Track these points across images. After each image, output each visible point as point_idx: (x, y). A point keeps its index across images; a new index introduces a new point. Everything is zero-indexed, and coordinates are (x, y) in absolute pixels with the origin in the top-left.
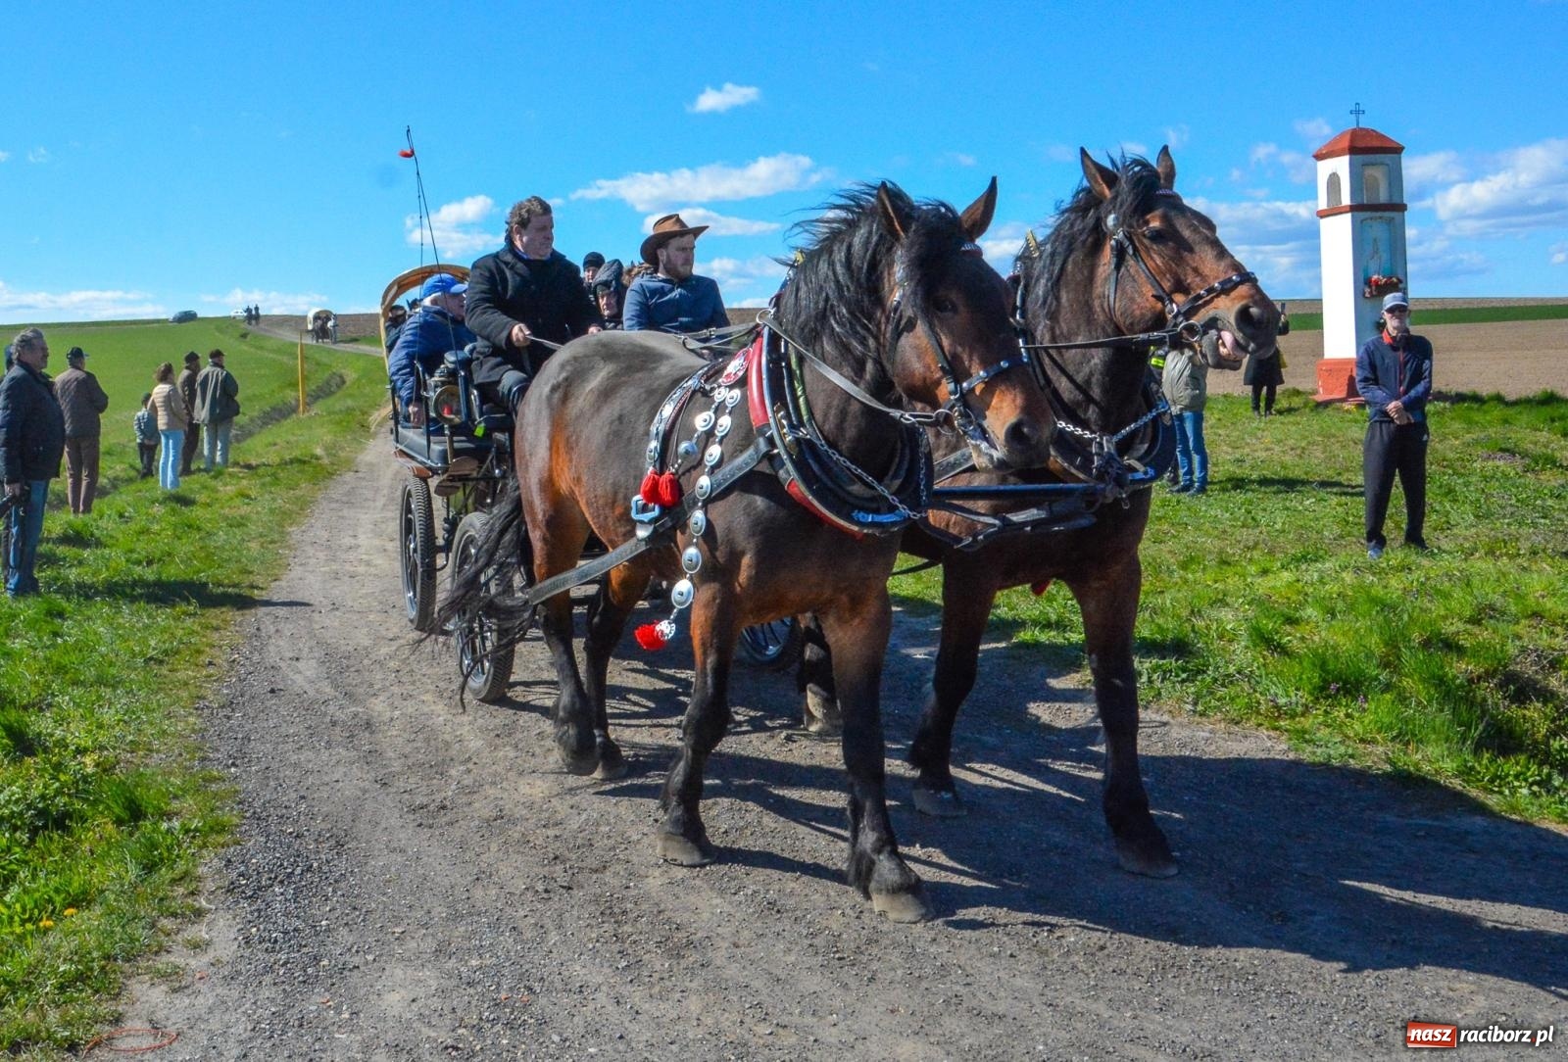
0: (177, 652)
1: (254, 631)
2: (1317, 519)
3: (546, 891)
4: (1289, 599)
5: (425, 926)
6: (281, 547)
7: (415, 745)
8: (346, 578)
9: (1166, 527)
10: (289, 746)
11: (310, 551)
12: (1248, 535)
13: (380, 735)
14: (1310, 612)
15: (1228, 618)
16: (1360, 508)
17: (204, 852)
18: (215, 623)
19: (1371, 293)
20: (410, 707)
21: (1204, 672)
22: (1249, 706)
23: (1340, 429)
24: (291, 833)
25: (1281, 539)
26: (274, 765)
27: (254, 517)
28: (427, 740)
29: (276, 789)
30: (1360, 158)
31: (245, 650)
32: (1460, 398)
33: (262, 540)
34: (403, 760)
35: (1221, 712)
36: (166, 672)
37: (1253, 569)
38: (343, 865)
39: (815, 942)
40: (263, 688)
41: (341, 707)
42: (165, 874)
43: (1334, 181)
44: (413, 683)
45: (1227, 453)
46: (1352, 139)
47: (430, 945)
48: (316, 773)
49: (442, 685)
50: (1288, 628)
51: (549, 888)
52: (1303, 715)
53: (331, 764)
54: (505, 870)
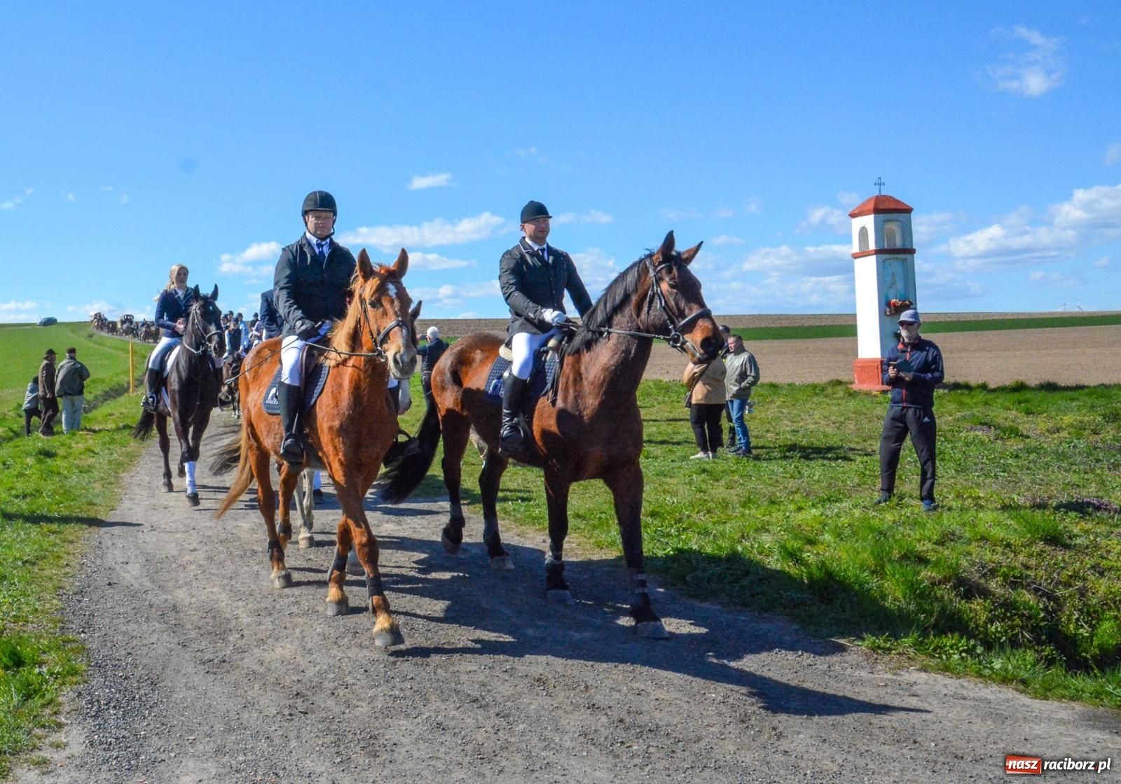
0: (44, 558)
1: (97, 543)
2: (844, 473)
3: (290, 715)
4: (813, 527)
5: (210, 736)
6: (115, 488)
7: (206, 620)
8: (161, 509)
9: (736, 478)
10: (122, 620)
11: (138, 491)
12: (792, 484)
13: (183, 614)
14: (827, 537)
15: (766, 540)
16: (876, 464)
17: (63, 687)
18: (70, 536)
19: (890, 311)
20: (203, 596)
21: (746, 576)
24: (121, 676)
25: (816, 486)
26: (111, 633)
27: (97, 466)
28: (214, 618)
29: (111, 648)
30: (882, 216)
31: (91, 557)
32: (956, 386)
33: (103, 482)
34: (197, 630)
35: (756, 603)
36: (37, 571)
37: (792, 507)
38: (155, 698)
40: (103, 581)
41: (156, 595)
42: (37, 701)
43: (863, 232)
44: (206, 580)
45: (786, 426)
46: (876, 204)
47: (211, 747)
48: (138, 639)
50: (809, 547)
51: (292, 712)
53: (149, 632)
54: (264, 701)
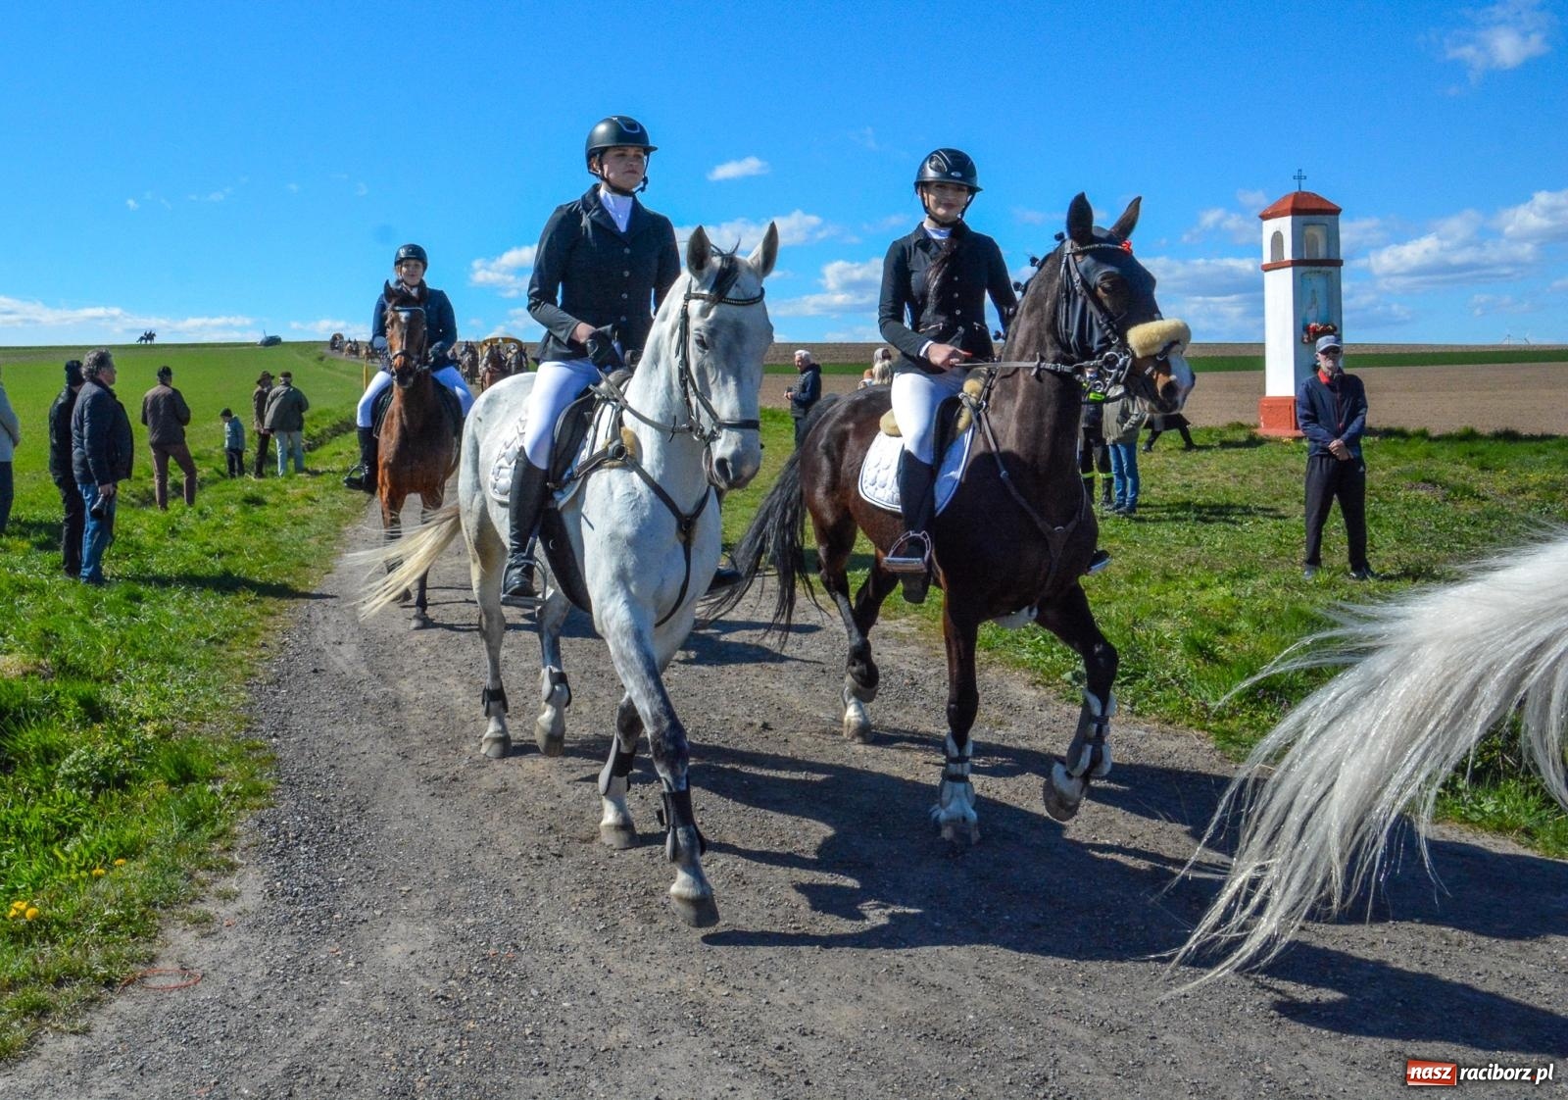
0: (236, 634)
1: (305, 617)
3: (539, 858)
4: (1223, 611)
5: (430, 886)
6: (335, 544)
7: (436, 722)
10: (327, 720)
12: (1191, 553)
13: (406, 713)
14: (1244, 624)
15: (1166, 627)
17: (242, 812)
18: (271, 609)
19: (1309, 339)
20: (434, 689)
21: (1142, 676)
22: (1182, 708)
23: (1278, 460)
24: (319, 798)
25: (1221, 557)
26: (311, 737)
27: (316, 517)
28: (446, 719)
29: (310, 758)
30: (1302, 218)
31: (296, 634)
32: (1388, 433)
33: (320, 537)
34: (423, 736)
35: (1156, 713)
36: (224, 652)
37: (1193, 584)
38: (361, 829)
39: (775, 912)
40: (307, 668)
41: (374, 687)
42: (206, 831)
43: (1277, 238)
44: (439, 667)
45: (1176, 479)
46: (1294, 203)
47: (431, 903)
48: (346, 746)
49: (464, 670)
50: (1220, 638)
51: (542, 855)
52: (1230, 717)
53: (361, 737)
54: (504, 838)
